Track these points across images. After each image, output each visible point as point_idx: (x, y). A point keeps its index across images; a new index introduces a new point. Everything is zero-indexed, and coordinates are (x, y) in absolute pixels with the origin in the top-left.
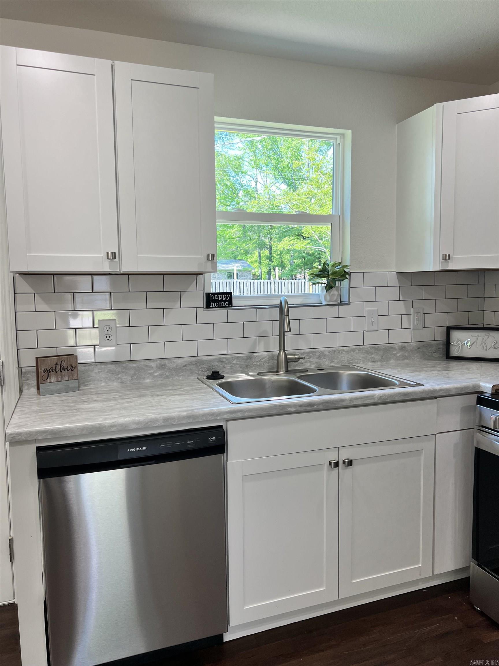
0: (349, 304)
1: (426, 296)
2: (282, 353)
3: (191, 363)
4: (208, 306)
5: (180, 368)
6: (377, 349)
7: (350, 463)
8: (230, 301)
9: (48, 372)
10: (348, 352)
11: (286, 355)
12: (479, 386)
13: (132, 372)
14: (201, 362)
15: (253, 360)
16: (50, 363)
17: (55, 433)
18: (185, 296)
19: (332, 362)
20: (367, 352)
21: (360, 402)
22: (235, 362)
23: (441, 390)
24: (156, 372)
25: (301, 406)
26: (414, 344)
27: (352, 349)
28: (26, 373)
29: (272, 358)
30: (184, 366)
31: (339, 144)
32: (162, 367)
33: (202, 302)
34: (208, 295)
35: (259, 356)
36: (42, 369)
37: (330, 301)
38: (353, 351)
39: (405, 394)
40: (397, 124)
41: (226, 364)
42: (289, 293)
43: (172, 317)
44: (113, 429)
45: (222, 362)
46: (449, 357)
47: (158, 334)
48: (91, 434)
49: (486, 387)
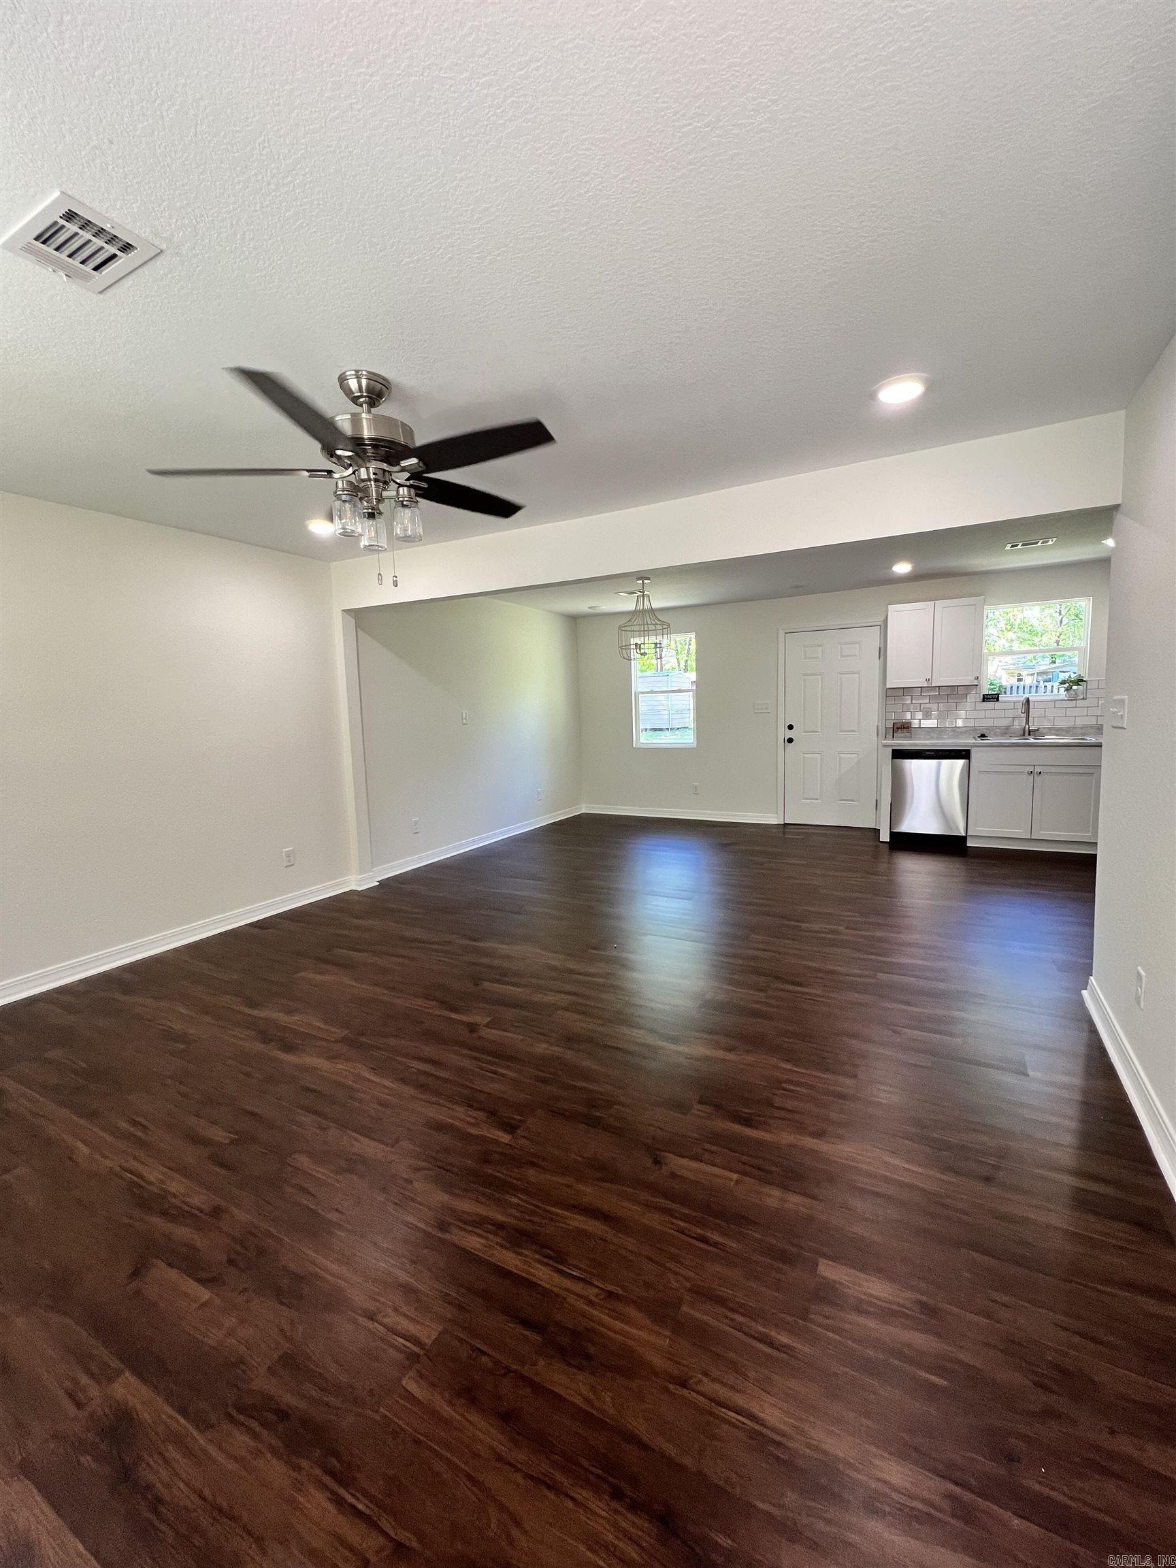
0: (1084, 699)
2: (1027, 726)
8: (997, 699)
9: (898, 728)
11: (1029, 727)
15: (1010, 730)
16: (899, 726)
18: (970, 695)
22: (997, 730)
32: (953, 731)
34: (984, 695)
35: (1014, 728)
36: (895, 727)
38: (1087, 727)
41: (991, 731)
42: (1054, 693)
43: (962, 706)
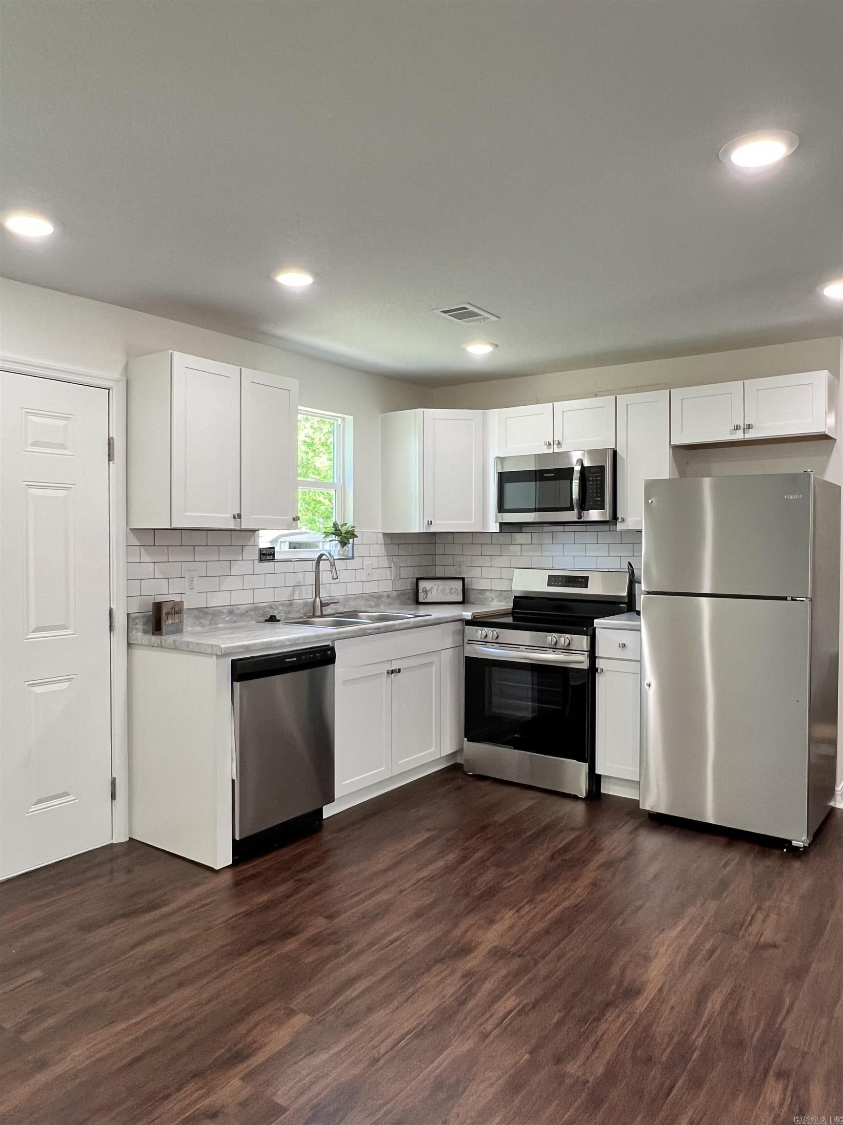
0: (353, 558)
1: (401, 553)
2: (318, 599)
3: (251, 610)
4: (261, 560)
5: (244, 613)
6: (373, 597)
7: (399, 671)
8: (273, 555)
9: (168, 614)
10: (355, 599)
12: (462, 615)
13: (210, 617)
14: (256, 609)
15: (293, 606)
16: (169, 607)
17: (247, 648)
18: (246, 549)
19: (344, 608)
20: (367, 600)
21: (404, 626)
22: (281, 608)
23: (444, 618)
24: (227, 617)
25: (374, 629)
26: (395, 592)
27: (358, 597)
28: (135, 619)
29: (306, 604)
30: (247, 612)
31: (340, 425)
32: (231, 612)
33: (257, 557)
34: (261, 550)
35: (298, 603)
36: (165, 611)
37: (343, 555)
38: (358, 598)
39: (426, 621)
40: (381, 413)
41: (275, 609)
43: (237, 568)
44: (278, 645)
45: (272, 608)
46: (418, 603)
47: (228, 584)
48: (260, 650)
49: (467, 615)
